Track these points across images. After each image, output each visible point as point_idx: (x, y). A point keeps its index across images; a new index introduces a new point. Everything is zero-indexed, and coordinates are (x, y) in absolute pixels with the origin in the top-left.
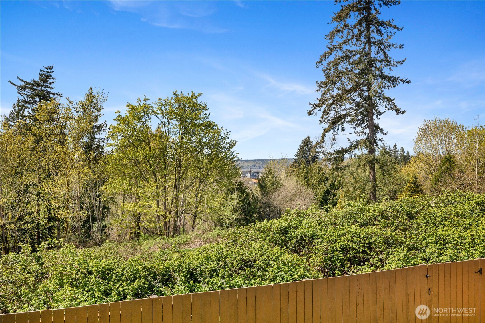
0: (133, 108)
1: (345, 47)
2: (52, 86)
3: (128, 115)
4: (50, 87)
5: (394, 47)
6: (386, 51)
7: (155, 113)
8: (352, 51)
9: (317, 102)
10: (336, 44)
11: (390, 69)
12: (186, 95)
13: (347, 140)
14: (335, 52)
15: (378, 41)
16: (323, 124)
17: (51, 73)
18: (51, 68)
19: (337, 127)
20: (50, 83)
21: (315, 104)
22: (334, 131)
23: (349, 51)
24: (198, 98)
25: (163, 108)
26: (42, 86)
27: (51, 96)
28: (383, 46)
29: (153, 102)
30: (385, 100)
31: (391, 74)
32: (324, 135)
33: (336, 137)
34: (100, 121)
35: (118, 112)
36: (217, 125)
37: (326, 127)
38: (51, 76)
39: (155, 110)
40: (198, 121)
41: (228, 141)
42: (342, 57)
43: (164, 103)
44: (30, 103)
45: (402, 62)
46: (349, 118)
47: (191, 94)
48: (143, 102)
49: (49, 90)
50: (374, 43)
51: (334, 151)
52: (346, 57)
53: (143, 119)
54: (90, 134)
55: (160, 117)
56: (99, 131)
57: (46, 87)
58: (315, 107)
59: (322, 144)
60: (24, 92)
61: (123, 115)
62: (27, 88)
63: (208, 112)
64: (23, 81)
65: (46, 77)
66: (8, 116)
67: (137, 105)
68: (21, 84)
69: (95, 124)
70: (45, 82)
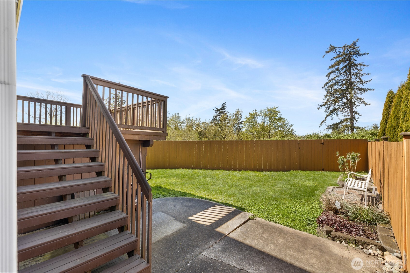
0: (251, 114)
1: (337, 79)
3: (250, 117)
4: (225, 110)
5: (365, 75)
6: (360, 77)
7: (259, 115)
8: (341, 80)
9: (322, 104)
10: (332, 78)
11: (362, 85)
12: (272, 108)
13: (339, 119)
14: (332, 82)
15: (355, 73)
16: (326, 113)
17: (225, 105)
18: (225, 103)
19: (334, 114)
20: (225, 109)
21: (321, 105)
22: (332, 116)
23: (339, 80)
24: (277, 108)
25: (262, 113)
26: (222, 110)
27: (225, 113)
28: (358, 75)
29: (258, 111)
30: (359, 99)
31: (363, 87)
32: (326, 117)
33: (333, 118)
34: (241, 120)
35: (246, 116)
36: (285, 119)
37: (328, 114)
38: (225, 106)
39: (259, 114)
40: (276, 117)
41: (289, 124)
42: (335, 83)
43: (262, 112)
44: (219, 116)
45: (369, 81)
46: (340, 110)
47: (273, 107)
48: (255, 112)
49: (225, 111)
50: (353, 74)
51: (332, 124)
52: (337, 83)
53: (255, 118)
54: (238, 125)
55: (261, 116)
56: (241, 124)
57: (224, 110)
58: (321, 106)
59: (326, 121)
60: (217, 112)
61: (248, 117)
62: (218, 111)
63: (281, 114)
64: (217, 108)
65: (224, 107)
66: (212, 120)
67: (253, 113)
68: (216, 109)
69: (239, 121)
70: (223, 108)
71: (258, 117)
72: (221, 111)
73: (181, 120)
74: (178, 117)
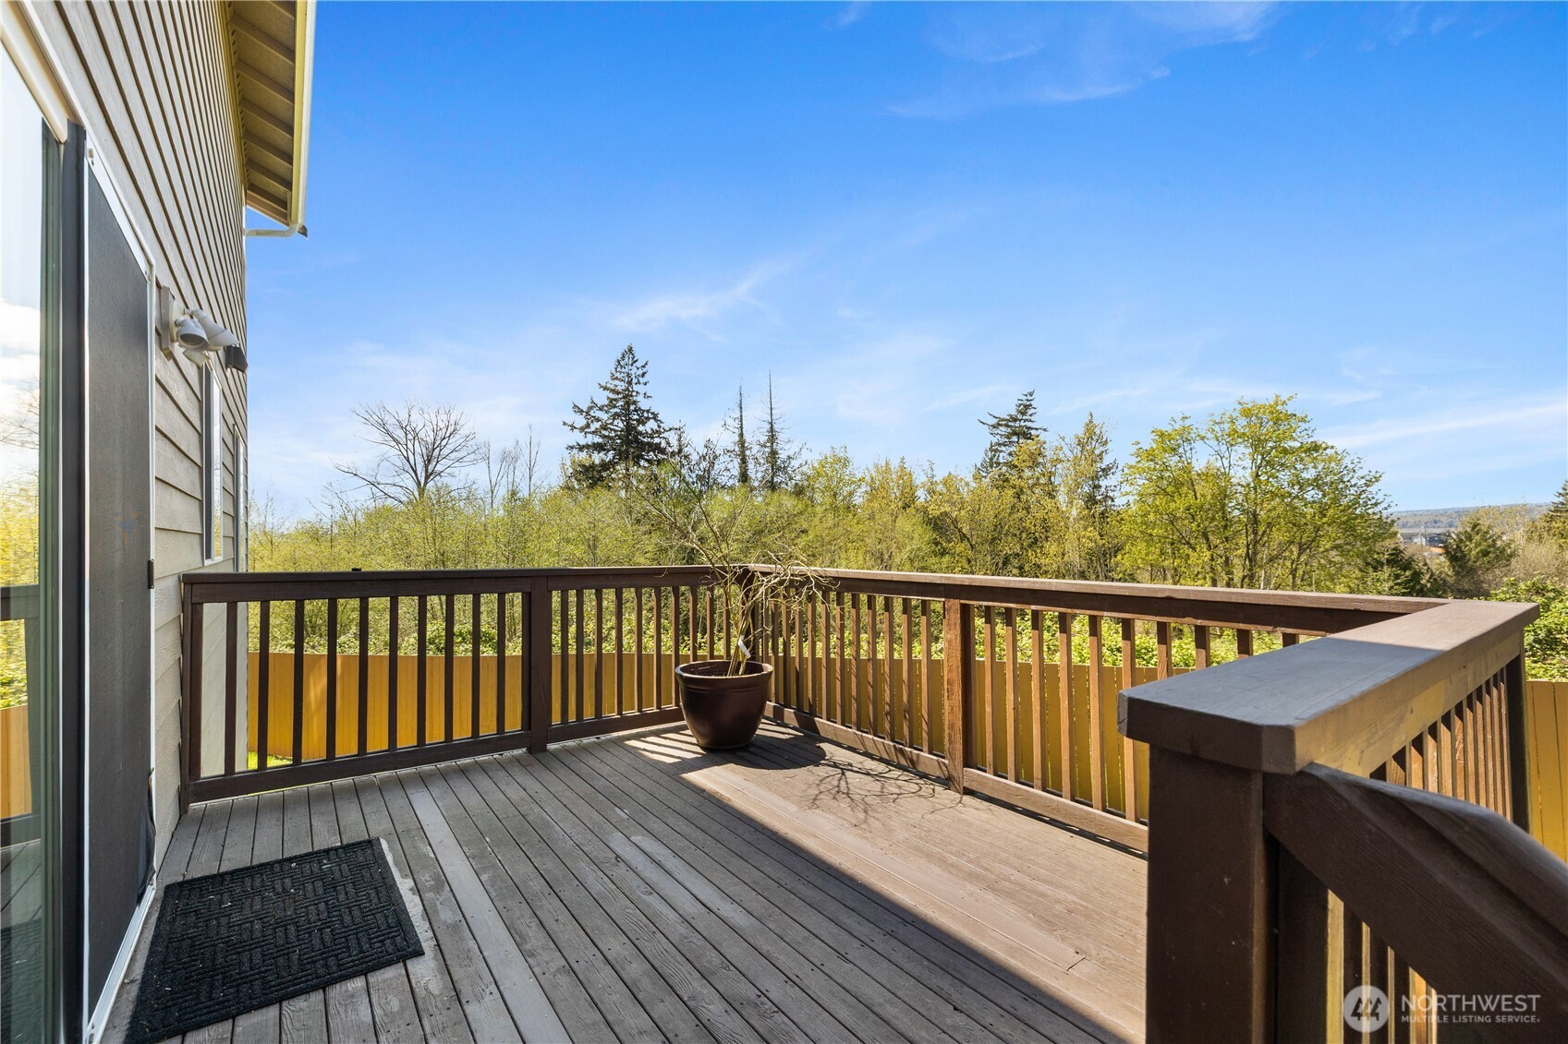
0: (1162, 435)
2: (1033, 418)
3: (1154, 446)
4: (1030, 421)
7: (1203, 438)
12: (1262, 401)
17: (1032, 400)
18: (1031, 395)
20: (1031, 415)
24: (1288, 403)
25: (1217, 428)
26: (1021, 420)
27: (1033, 432)
29: (1198, 421)
34: (1107, 460)
35: (1138, 443)
36: (1332, 446)
38: (1031, 405)
39: (1203, 433)
40: (1291, 443)
41: (1361, 473)
43: (1218, 421)
44: (1005, 446)
47: (1272, 399)
48: (1180, 423)
49: (1029, 424)
53: (1181, 450)
54: (1093, 480)
55: (1213, 443)
56: (1106, 475)
57: (1025, 421)
60: (998, 431)
61: (1146, 446)
62: (1001, 425)
63: (1311, 425)
64: (996, 417)
65: (1025, 408)
66: (979, 466)
67: (1169, 429)
68: (993, 421)
69: (1099, 465)
70: (1023, 414)
71: (1198, 445)
72: (1017, 428)
73: (856, 472)
74: (845, 462)
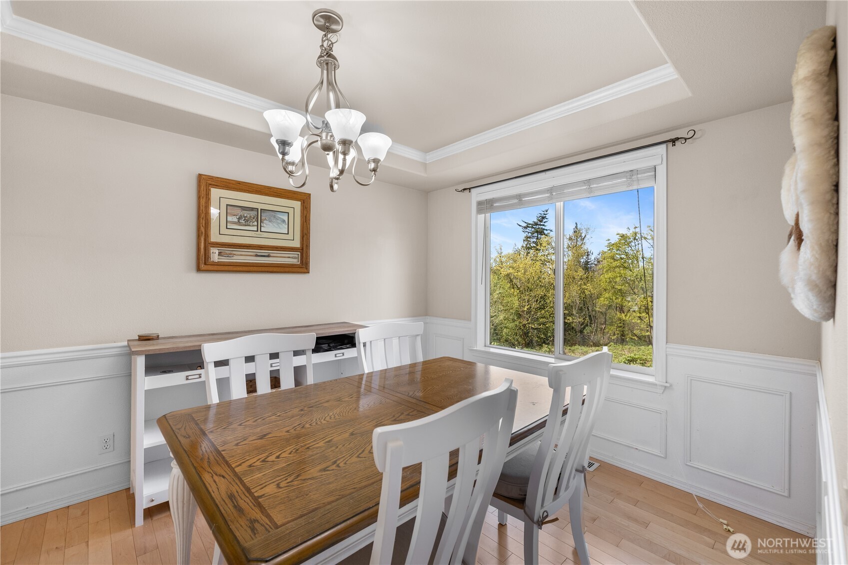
0: (623, 236)
3: (618, 241)
7: (645, 238)
17: (546, 214)
18: (546, 211)
20: (545, 222)
27: (545, 231)
35: (609, 240)
38: (545, 217)
48: (632, 230)
49: (543, 227)
57: (541, 225)
60: (527, 230)
61: (613, 242)
62: (529, 227)
64: (526, 223)
65: (543, 218)
66: (520, 248)
67: (626, 233)
68: (525, 225)
70: (541, 221)
72: (537, 229)
